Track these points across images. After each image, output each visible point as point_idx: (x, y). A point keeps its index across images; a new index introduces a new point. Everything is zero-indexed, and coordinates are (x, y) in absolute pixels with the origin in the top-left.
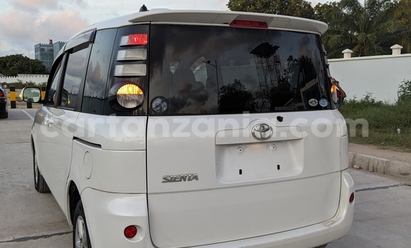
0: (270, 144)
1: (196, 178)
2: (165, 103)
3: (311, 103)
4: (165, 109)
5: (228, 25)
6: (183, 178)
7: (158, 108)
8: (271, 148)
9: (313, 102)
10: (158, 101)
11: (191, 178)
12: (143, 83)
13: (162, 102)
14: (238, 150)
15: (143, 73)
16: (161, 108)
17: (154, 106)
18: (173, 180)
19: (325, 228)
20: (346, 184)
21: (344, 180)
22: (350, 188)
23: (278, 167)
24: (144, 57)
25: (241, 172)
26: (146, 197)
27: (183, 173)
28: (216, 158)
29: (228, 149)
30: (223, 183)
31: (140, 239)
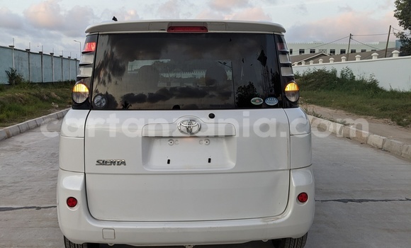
0: (203, 139)
1: (124, 163)
2: (104, 100)
3: (255, 101)
4: (104, 104)
5: (166, 32)
6: (113, 163)
7: (99, 104)
8: (204, 142)
10: (99, 98)
11: (120, 163)
12: (89, 82)
13: (102, 99)
14: (169, 142)
15: (90, 75)
16: (101, 104)
17: (95, 102)
18: (104, 163)
19: (262, 223)
20: (294, 184)
21: (292, 179)
22: (297, 188)
23: (210, 160)
24: (92, 62)
25: (169, 162)
26: (83, 176)
27: (113, 159)
28: (142, 148)
29: (158, 140)
30: (148, 170)
31: (76, 209)
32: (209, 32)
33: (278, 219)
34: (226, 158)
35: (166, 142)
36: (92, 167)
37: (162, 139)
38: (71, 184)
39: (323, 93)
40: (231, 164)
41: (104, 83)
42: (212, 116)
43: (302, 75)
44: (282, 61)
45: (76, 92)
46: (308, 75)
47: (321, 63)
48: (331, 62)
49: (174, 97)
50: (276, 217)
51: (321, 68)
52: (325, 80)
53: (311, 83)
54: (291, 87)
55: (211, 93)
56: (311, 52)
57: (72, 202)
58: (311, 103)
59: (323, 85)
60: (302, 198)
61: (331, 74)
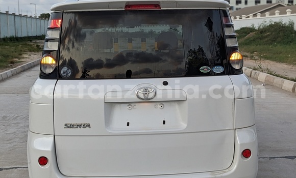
0: (158, 104)
1: (89, 126)
2: (70, 71)
3: (203, 70)
4: (70, 74)
5: (123, 9)
6: (79, 126)
7: (65, 74)
8: (159, 106)
9: (204, 69)
10: (65, 69)
11: (85, 126)
12: (56, 55)
13: (68, 69)
14: (128, 107)
15: (56, 48)
16: (67, 74)
17: (62, 73)
18: (72, 126)
19: (210, 176)
20: (238, 142)
21: (237, 137)
22: (241, 145)
23: (164, 122)
24: (58, 37)
25: (128, 124)
26: (53, 137)
27: (79, 122)
28: (105, 112)
29: (119, 105)
30: (111, 132)
31: (47, 166)
32: (162, 9)
33: (225, 172)
34: (179, 120)
35: (126, 107)
36: (60, 130)
37: (122, 105)
38: (41, 145)
39: (279, 48)
40: (184, 126)
41: (69, 49)
42: (165, 83)
43: (257, 28)
44: (227, 34)
45: (44, 64)
46: (263, 28)
47: (277, 15)
48: (288, 14)
49: (130, 63)
50: (223, 171)
51: (277, 20)
52: (281, 34)
53: (266, 37)
54: (235, 56)
55: (164, 58)
56: (268, 2)
57: (43, 161)
58: (266, 58)
59: (279, 39)
60: (246, 153)
61: (287, 27)
